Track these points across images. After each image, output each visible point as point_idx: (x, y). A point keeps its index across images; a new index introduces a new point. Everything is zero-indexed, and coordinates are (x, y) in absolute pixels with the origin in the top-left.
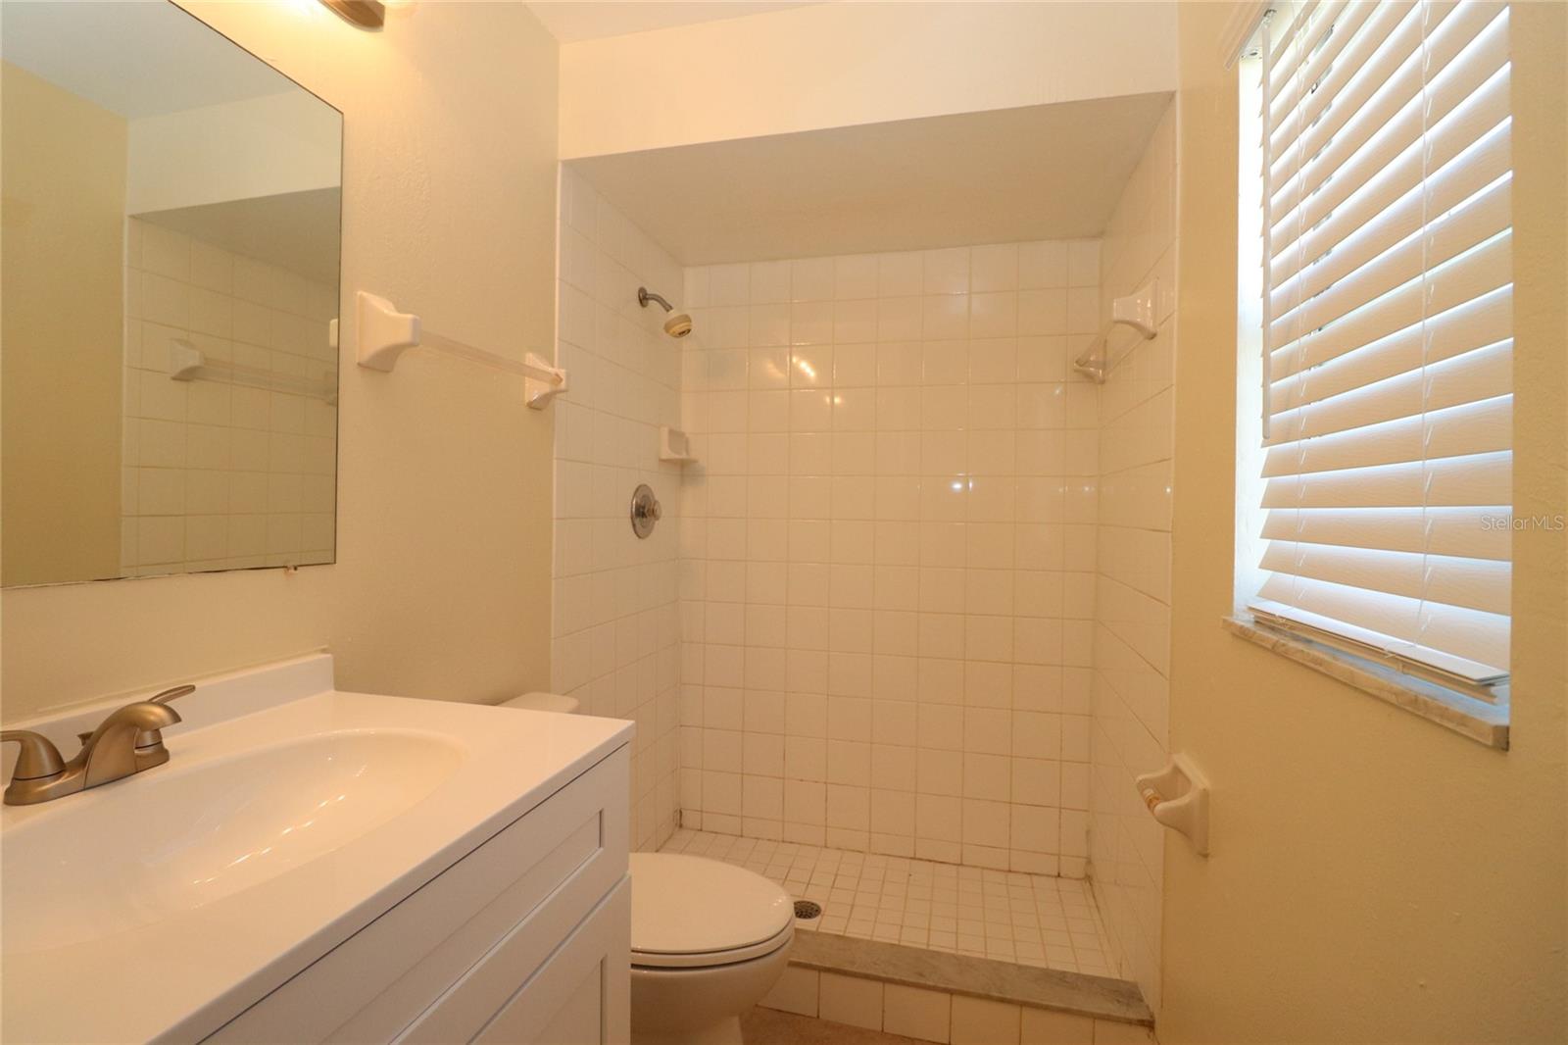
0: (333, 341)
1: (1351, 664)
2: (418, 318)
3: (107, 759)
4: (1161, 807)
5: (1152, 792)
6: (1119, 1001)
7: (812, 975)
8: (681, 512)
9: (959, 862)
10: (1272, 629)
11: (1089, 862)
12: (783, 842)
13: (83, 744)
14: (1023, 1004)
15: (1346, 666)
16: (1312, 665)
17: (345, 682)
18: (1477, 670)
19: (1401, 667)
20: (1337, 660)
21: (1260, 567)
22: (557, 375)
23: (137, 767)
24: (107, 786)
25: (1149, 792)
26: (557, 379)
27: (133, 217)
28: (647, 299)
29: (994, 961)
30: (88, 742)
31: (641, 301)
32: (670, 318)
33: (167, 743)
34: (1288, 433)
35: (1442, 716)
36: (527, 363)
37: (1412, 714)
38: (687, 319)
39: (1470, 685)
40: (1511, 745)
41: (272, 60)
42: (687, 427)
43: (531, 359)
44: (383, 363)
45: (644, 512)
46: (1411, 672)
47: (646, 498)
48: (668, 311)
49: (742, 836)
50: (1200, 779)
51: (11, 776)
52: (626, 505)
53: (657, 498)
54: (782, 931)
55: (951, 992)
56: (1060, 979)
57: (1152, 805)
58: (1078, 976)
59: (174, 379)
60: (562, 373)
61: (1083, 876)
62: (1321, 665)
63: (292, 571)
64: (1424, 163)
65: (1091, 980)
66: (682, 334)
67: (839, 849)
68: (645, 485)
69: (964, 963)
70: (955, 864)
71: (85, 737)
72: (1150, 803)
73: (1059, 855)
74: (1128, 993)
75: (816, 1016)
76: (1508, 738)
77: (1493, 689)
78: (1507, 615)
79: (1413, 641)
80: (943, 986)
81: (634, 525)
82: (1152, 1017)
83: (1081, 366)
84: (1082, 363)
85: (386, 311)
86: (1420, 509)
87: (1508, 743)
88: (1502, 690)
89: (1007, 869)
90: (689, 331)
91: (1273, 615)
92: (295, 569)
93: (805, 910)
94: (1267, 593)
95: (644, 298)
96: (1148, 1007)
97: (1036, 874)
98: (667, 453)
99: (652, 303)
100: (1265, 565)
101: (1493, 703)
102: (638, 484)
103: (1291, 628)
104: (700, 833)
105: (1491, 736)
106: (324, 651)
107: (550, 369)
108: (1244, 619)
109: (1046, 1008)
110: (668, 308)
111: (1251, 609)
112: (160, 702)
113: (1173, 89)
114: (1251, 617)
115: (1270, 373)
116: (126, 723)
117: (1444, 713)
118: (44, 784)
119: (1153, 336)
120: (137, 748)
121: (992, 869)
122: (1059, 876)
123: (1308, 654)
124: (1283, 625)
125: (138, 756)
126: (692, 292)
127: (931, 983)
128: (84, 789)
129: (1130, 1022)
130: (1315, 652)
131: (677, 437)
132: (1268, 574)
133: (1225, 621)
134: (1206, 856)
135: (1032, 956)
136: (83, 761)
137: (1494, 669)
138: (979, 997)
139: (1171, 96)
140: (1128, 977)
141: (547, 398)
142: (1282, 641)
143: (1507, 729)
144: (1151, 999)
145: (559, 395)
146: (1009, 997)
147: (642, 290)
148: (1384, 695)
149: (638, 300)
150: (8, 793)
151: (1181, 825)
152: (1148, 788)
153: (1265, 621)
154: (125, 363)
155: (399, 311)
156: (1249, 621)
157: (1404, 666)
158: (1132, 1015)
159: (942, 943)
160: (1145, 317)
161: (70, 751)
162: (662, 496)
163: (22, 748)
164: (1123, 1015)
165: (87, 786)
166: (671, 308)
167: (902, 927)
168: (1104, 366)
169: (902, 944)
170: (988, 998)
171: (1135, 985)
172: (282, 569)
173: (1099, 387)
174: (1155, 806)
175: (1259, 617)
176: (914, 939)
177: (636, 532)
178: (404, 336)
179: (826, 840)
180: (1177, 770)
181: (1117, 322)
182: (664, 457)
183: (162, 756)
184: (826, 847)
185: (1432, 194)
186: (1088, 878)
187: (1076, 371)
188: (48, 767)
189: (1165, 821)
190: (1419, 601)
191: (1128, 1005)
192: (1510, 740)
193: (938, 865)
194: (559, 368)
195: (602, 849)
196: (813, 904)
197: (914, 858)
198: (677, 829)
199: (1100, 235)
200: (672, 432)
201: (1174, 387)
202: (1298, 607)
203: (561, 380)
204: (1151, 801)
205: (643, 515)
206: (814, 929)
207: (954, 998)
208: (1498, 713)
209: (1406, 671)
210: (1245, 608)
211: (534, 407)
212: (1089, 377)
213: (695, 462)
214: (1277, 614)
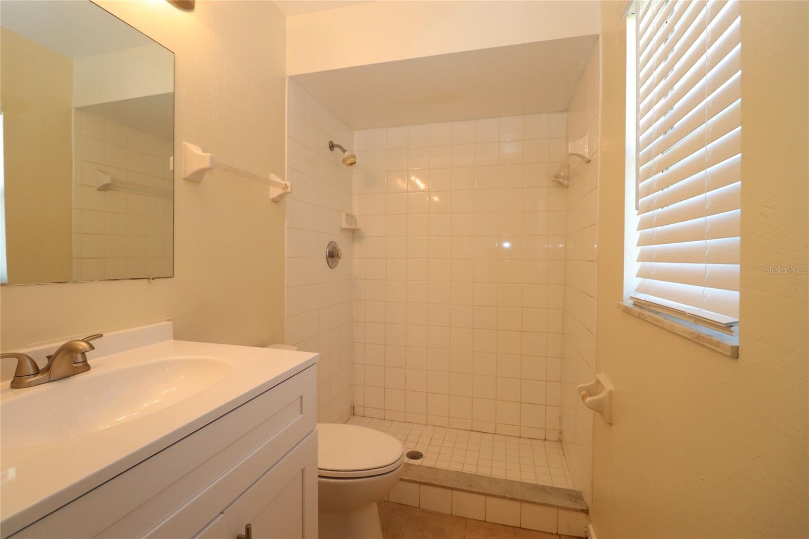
0: (171, 168)
1: (672, 321)
2: (213, 155)
3: (60, 367)
4: (588, 399)
5: (585, 392)
6: (571, 500)
7: (417, 486)
8: (353, 256)
9: (495, 433)
10: (641, 307)
11: (561, 433)
12: (405, 422)
13: (48, 360)
14: (522, 501)
15: (670, 322)
16: (655, 323)
17: (179, 335)
18: (724, 319)
19: (694, 321)
20: (666, 319)
21: (636, 276)
22: (286, 185)
23: (74, 372)
24: (60, 380)
25: (583, 393)
26: (286, 187)
27: (75, 108)
28: (334, 147)
29: (509, 480)
30: (51, 359)
31: (330, 148)
32: (345, 156)
33: (89, 362)
34: (649, 207)
35: (709, 343)
36: (271, 179)
37: (697, 343)
38: (354, 157)
39: (722, 326)
40: (740, 355)
41: (138, 27)
42: (355, 212)
43: (273, 177)
44: (197, 178)
45: (333, 255)
46: (699, 323)
47: (334, 248)
48: (344, 153)
49: (384, 419)
50: (609, 385)
51: (14, 375)
52: (324, 252)
53: (340, 248)
54: (398, 460)
55: (486, 495)
56: (542, 489)
57: (584, 399)
58: (551, 488)
59: (98, 190)
60: (289, 184)
61: (557, 439)
62: (659, 322)
63: (152, 280)
64: (707, 66)
65: (558, 490)
66: (351, 164)
67: (433, 426)
68: (333, 242)
69: (493, 481)
70: (492, 434)
71: (49, 357)
72: (583, 398)
73: (545, 429)
74: (576, 496)
75: (418, 506)
76: (738, 352)
77: (732, 328)
78: (738, 291)
79: (700, 308)
80: (481, 491)
81: (328, 262)
82: (588, 507)
83: (556, 178)
84: (557, 177)
85: (196, 152)
86: (703, 241)
87: (738, 354)
88: (735, 329)
89: (518, 435)
90: (355, 163)
91: (640, 300)
92: (153, 279)
93: (415, 455)
94: (640, 289)
95: (332, 146)
96: (586, 502)
97: (533, 439)
98: (345, 226)
99: (336, 149)
100: (639, 275)
101: (732, 336)
102: (329, 242)
103: (649, 306)
104: (363, 418)
105: (730, 351)
106: (168, 320)
107: (282, 182)
108: (628, 303)
109: (534, 503)
110: (344, 151)
111: (632, 298)
112: (87, 341)
113: (598, 33)
114: (631, 302)
115: (639, 179)
116: (69, 350)
117: (710, 341)
118: (30, 378)
119: (589, 161)
120: (74, 363)
121: (511, 436)
122: (545, 439)
123: (654, 317)
124: (644, 304)
125: (75, 367)
126: (356, 143)
127: (475, 490)
128: (49, 382)
129: (576, 510)
130: (658, 317)
131: (350, 217)
132: (640, 279)
133: (619, 304)
134: (611, 424)
135: (529, 478)
136: (48, 369)
137: (733, 318)
138: (501, 497)
139: (597, 37)
140: (577, 489)
141: (281, 197)
142: (642, 312)
143: (738, 347)
144: (588, 499)
145: (287, 195)
146: (515, 497)
147: (331, 142)
148: (686, 335)
149: (329, 148)
150: (12, 383)
151: (598, 408)
152: (583, 390)
153: (638, 303)
154: (73, 182)
155: (204, 152)
156: (630, 304)
157: (695, 321)
158: (578, 507)
159: (484, 471)
160: (586, 152)
161: (42, 364)
162: (343, 247)
163: (19, 361)
164: (573, 507)
165: (50, 380)
166: (346, 151)
167: (464, 464)
168: (568, 178)
169: (463, 471)
170: (505, 498)
171: (580, 492)
172: (147, 280)
173: (566, 189)
174: (585, 399)
175: (635, 302)
176: (470, 469)
177: (329, 265)
178: (206, 164)
179: (427, 422)
180: (598, 382)
181: (571, 154)
182: (344, 227)
183: (87, 368)
184: (427, 425)
185: (711, 81)
186: (560, 441)
187: (553, 181)
188: (32, 371)
189: (590, 406)
190: (703, 287)
191: (576, 502)
192: (739, 353)
193: (484, 434)
194: (288, 181)
195: (302, 415)
196: (419, 453)
197: (471, 431)
198: (352, 415)
199: (566, 110)
200: (348, 215)
201: (598, 187)
202: (652, 295)
203: (288, 187)
204: (584, 397)
205: (332, 257)
206: (420, 464)
207: (488, 498)
208: (733, 340)
209: (696, 322)
210: (629, 297)
211: (274, 201)
212: (561, 184)
213: (359, 230)
214: (642, 299)
